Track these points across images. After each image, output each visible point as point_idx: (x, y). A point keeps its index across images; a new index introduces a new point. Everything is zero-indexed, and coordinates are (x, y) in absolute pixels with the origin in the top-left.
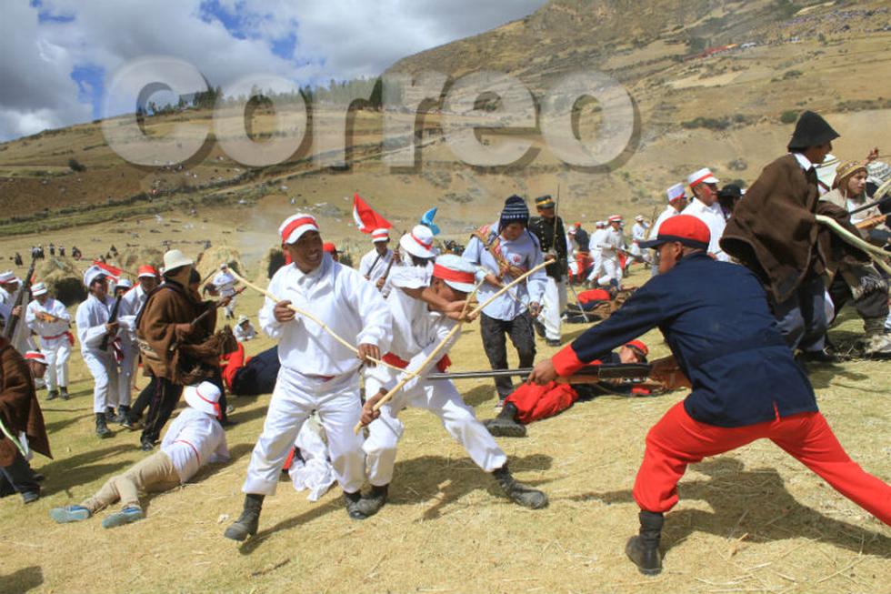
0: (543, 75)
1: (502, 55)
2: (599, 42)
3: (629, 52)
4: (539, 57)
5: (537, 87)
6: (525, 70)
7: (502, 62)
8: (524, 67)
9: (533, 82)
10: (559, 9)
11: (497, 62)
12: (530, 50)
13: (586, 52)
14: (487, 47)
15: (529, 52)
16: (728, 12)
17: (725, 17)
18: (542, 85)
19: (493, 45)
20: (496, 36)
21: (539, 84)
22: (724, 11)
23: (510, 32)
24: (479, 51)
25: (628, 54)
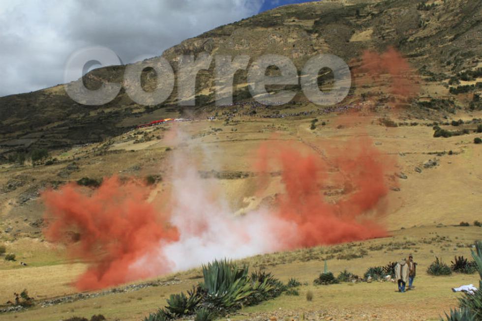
0: (70, 128)
1: (45, 109)
2: (122, 106)
3: (139, 115)
4: (75, 113)
5: (64, 137)
6: (63, 122)
7: (45, 116)
8: (62, 120)
9: (61, 133)
10: (96, 78)
11: (41, 115)
12: (68, 107)
13: (110, 112)
14: (35, 103)
15: (68, 109)
16: (212, 92)
17: (210, 95)
18: (68, 136)
19: (40, 101)
20: (44, 95)
21: (66, 135)
22: (210, 91)
23: (56, 92)
24: (28, 105)
25: (138, 117)
